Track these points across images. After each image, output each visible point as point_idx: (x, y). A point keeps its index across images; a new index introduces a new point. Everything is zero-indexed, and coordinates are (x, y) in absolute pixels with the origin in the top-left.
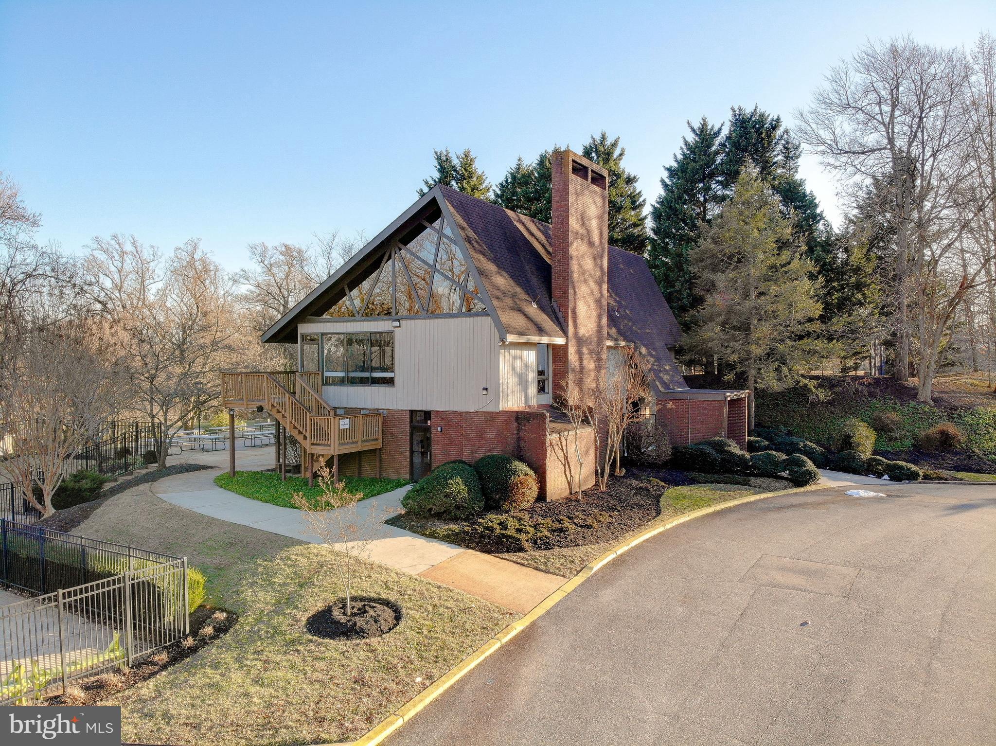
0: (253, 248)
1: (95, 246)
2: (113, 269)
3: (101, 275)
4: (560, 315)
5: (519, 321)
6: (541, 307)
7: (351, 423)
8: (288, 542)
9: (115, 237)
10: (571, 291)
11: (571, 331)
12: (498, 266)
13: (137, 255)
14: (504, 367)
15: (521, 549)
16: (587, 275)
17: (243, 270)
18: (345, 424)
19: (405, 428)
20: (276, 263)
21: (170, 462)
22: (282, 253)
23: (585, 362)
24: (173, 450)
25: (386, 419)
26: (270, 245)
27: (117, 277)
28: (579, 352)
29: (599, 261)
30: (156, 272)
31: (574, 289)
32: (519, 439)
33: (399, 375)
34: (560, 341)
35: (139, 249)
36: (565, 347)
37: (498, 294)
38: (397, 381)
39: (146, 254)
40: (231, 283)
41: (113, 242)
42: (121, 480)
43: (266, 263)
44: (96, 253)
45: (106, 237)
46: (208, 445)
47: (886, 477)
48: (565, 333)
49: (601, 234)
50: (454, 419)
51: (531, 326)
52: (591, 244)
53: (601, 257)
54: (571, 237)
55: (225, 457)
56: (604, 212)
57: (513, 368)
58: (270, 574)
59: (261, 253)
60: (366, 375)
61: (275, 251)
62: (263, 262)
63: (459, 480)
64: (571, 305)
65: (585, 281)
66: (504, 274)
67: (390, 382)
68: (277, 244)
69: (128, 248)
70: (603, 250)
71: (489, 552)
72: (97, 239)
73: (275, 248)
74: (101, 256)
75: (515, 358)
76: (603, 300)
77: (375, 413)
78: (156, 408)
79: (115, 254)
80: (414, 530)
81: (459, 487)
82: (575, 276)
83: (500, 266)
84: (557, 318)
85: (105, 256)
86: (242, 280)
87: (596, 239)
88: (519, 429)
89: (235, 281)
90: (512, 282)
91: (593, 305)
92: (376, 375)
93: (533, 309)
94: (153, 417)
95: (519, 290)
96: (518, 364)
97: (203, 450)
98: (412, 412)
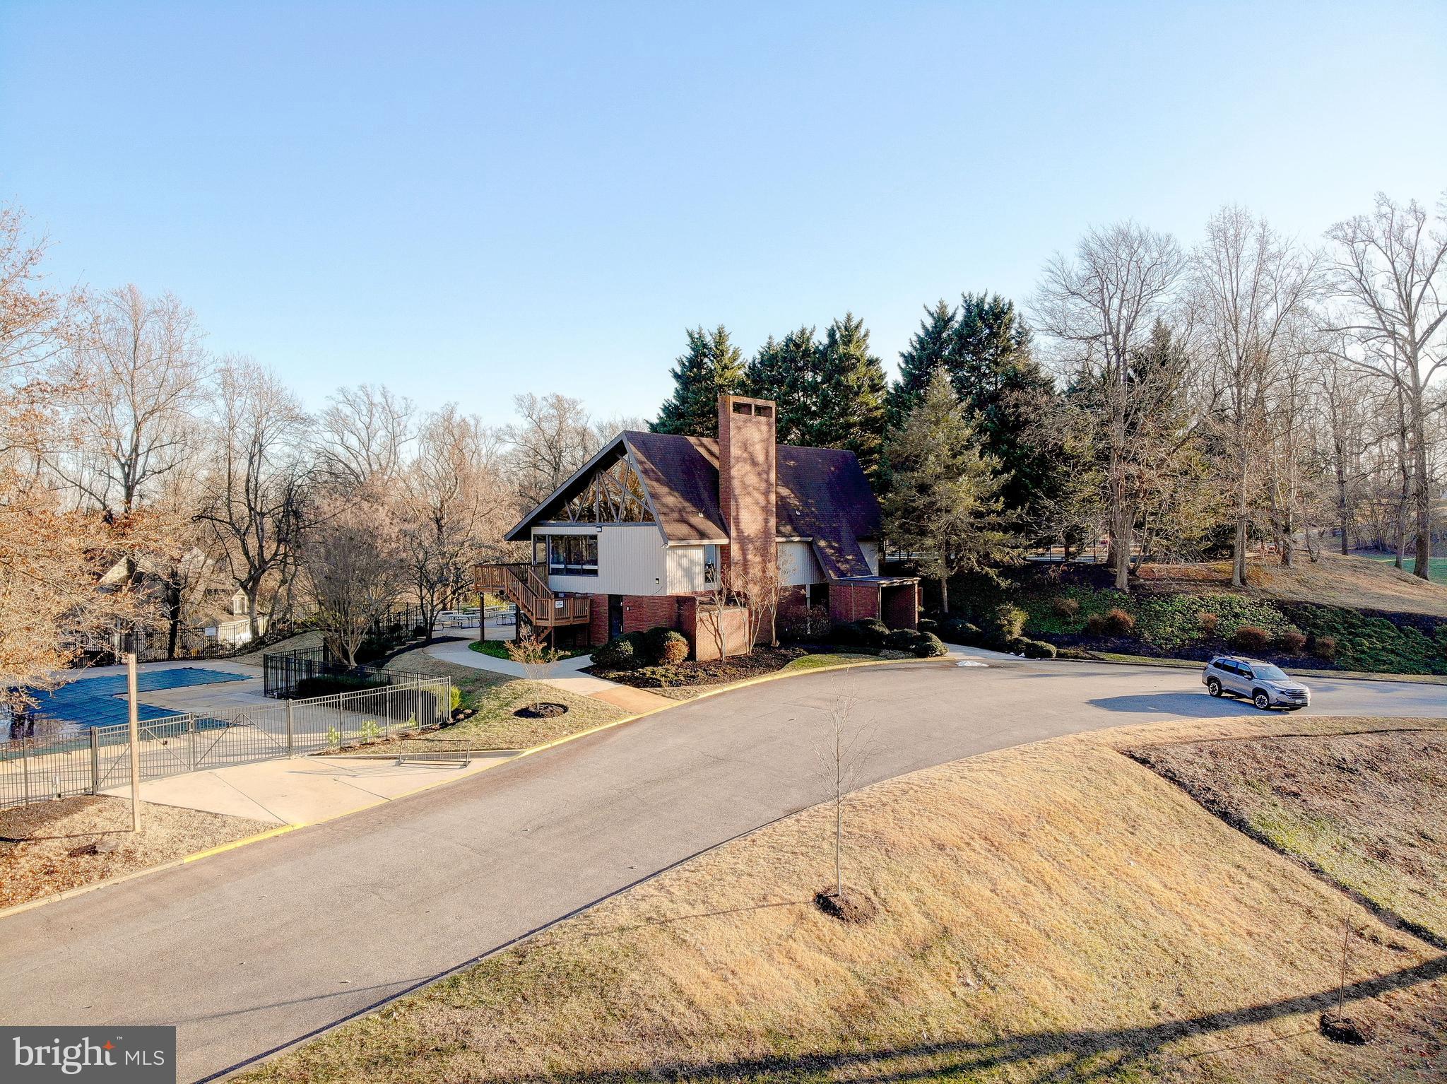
0: (520, 400)
1: (341, 398)
2: (360, 425)
3: (346, 432)
4: (725, 521)
5: (683, 529)
6: (708, 516)
7: (564, 604)
8: (511, 678)
9: (363, 388)
10: (732, 502)
11: (733, 533)
12: (671, 488)
13: (387, 409)
14: (671, 564)
15: (660, 686)
16: (750, 489)
17: (508, 426)
18: (560, 604)
19: (605, 609)
20: (546, 418)
21: (434, 635)
22: (553, 406)
23: (750, 557)
24: (436, 627)
25: (592, 600)
26: (539, 398)
27: (364, 434)
28: (744, 551)
29: (765, 476)
30: (408, 427)
31: (736, 500)
32: (679, 616)
33: (600, 567)
34: (725, 541)
35: (390, 401)
36: (729, 546)
37: (665, 510)
38: (599, 572)
39: (398, 407)
40: (493, 440)
41: (360, 393)
42: (397, 648)
43: (534, 417)
44: (340, 406)
45: (354, 388)
46: (466, 623)
47: (1023, 654)
48: (728, 536)
49: (767, 453)
50: (637, 601)
51: (693, 533)
52: (754, 463)
53: (768, 473)
54: (732, 461)
55: (478, 631)
56: (770, 436)
57: (680, 565)
58: (498, 693)
59: (528, 405)
60: (579, 567)
61: (545, 403)
62: (530, 416)
63: (628, 643)
64: (733, 514)
65: (749, 494)
66: (676, 494)
67: (594, 573)
68: (546, 394)
69: (378, 399)
70: (769, 467)
71: (638, 687)
72: (343, 391)
73: (545, 399)
74: (347, 410)
75: (681, 557)
76: (770, 506)
77: (585, 597)
78: (425, 591)
79: (363, 407)
80: (594, 675)
81: (627, 648)
82: (737, 491)
83: (672, 486)
84: (723, 524)
85: (350, 409)
86: (507, 437)
87: (761, 458)
88: (679, 609)
89: (499, 439)
90: (681, 500)
91: (757, 510)
92: (586, 567)
93: (699, 519)
94: (422, 599)
95: (687, 504)
96: (685, 562)
97: (462, 628)
98: (610, 596)
